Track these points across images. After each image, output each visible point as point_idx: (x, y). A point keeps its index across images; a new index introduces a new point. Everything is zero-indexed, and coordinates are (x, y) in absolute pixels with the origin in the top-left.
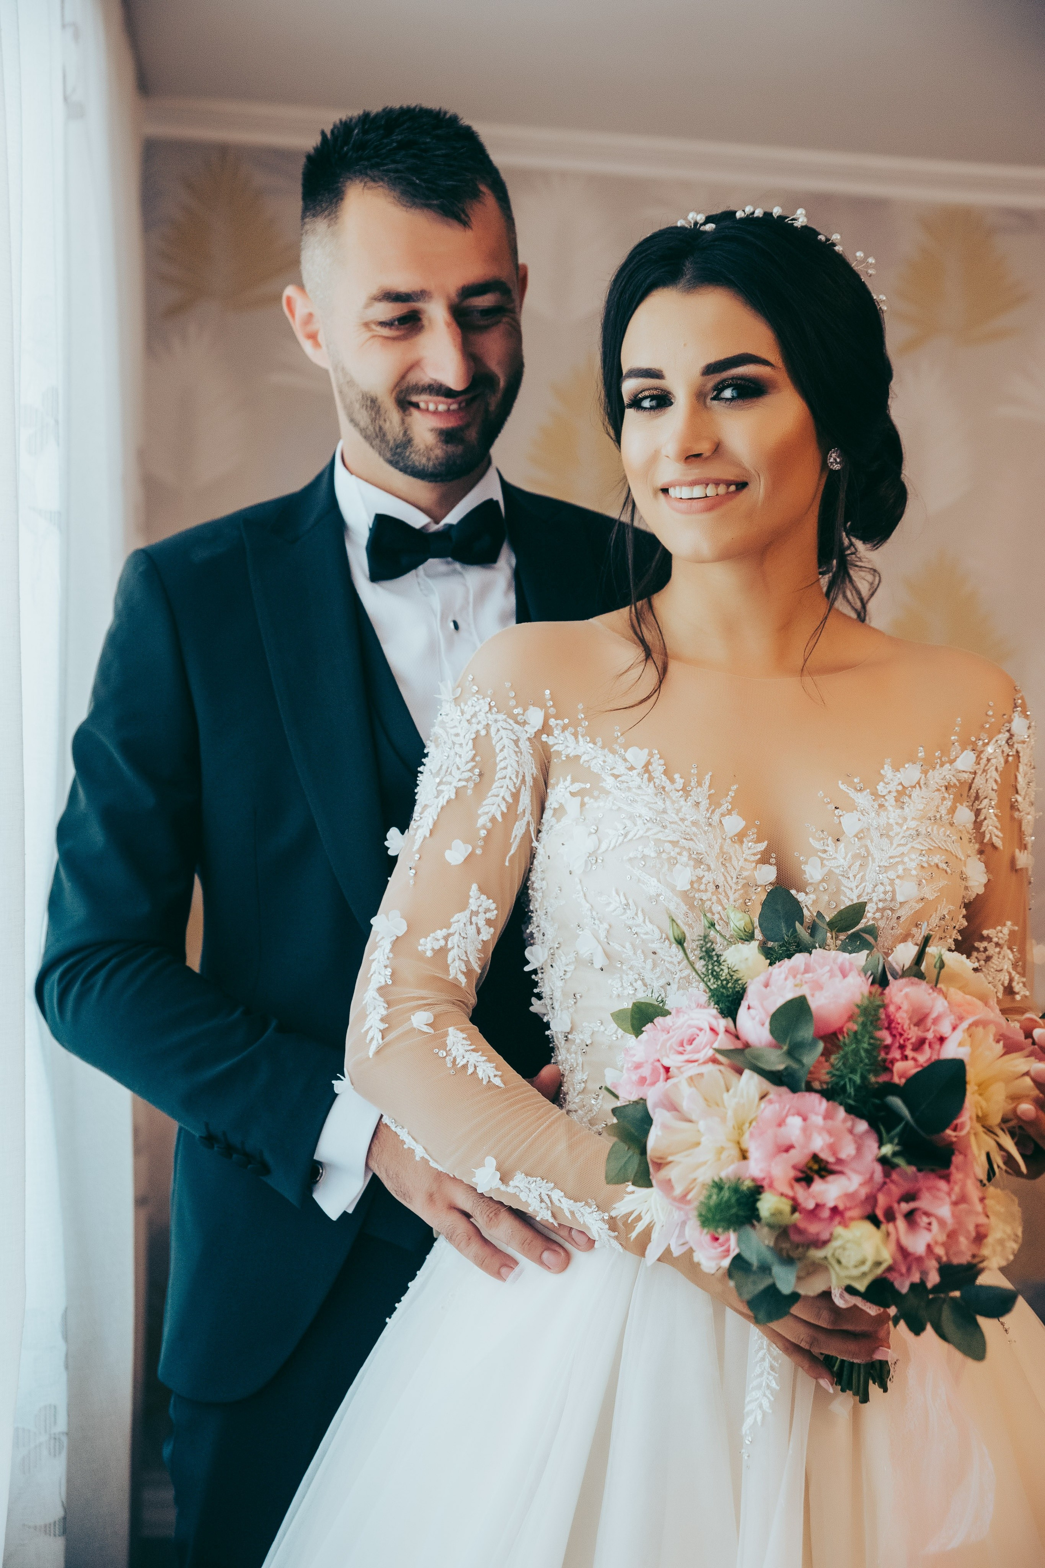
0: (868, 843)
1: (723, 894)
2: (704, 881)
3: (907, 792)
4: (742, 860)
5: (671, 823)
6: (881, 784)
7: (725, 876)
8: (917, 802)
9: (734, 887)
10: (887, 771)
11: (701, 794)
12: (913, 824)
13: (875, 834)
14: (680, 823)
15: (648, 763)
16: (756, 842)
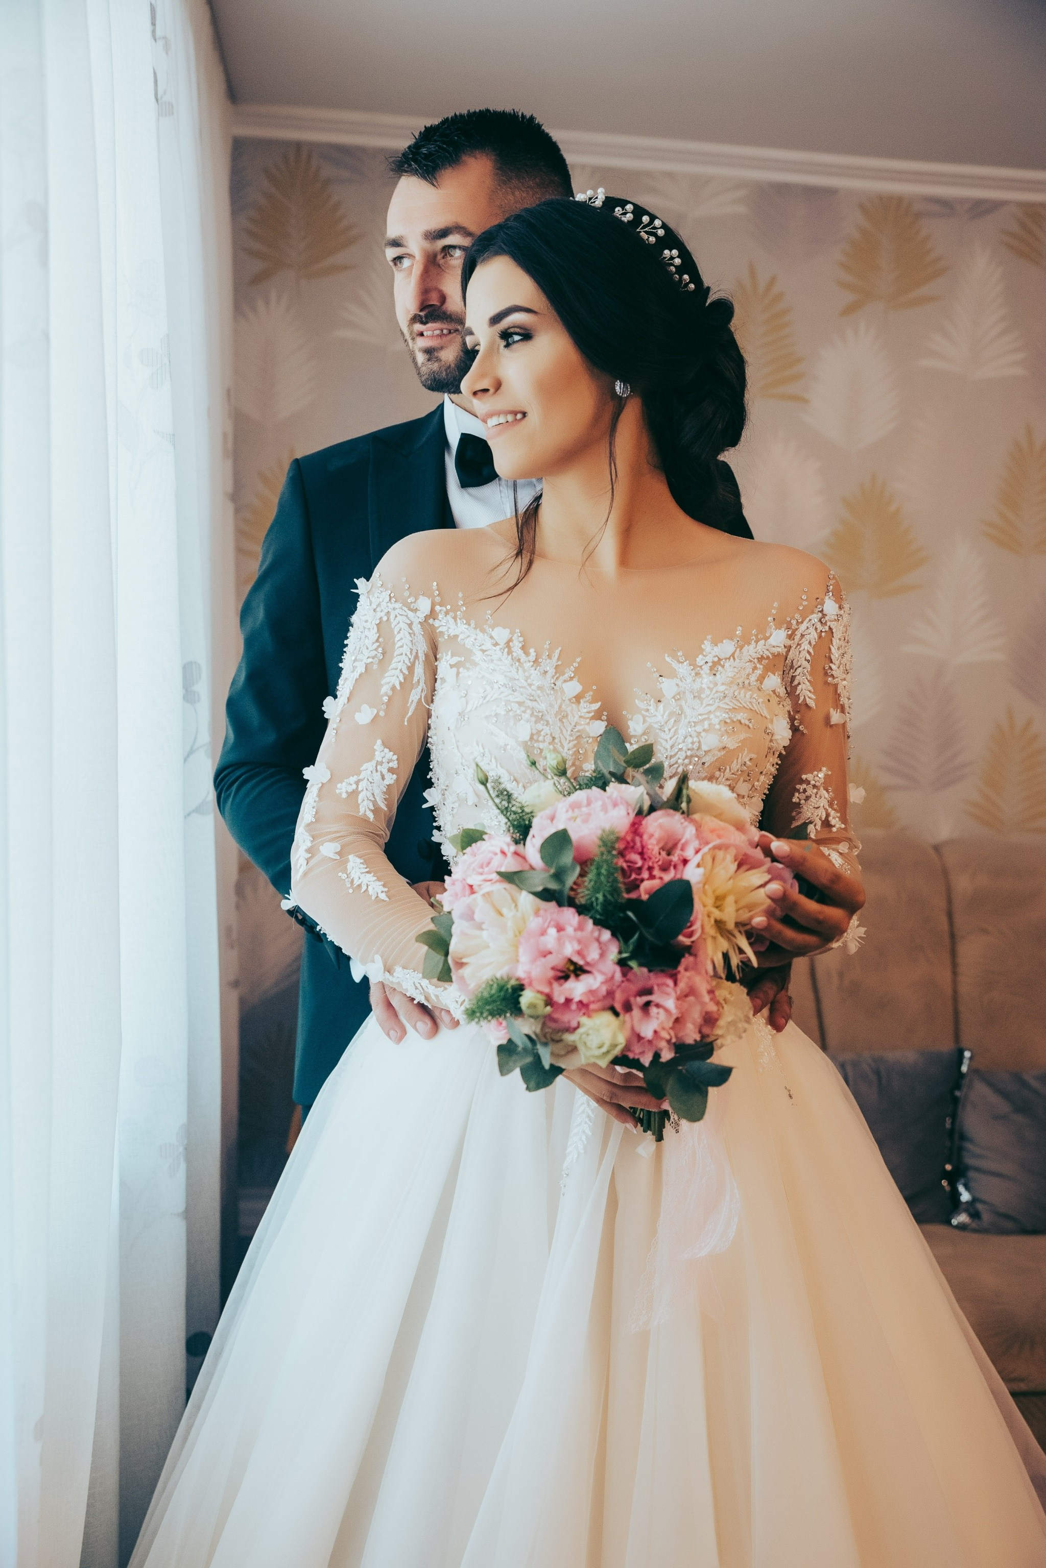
0: (683, 703)
1: (559, 744)
2: (543, 733)
3: (722, 663)
4: (577, 717)
5: (520, 687)
6: (700, 656)
7: (561, 730)
8: (728, 671)
9: (569, 738)
10: (707, 646)
11: (549, 665)
12: (722, 688)
13: (689, 696)
14: (528, 687)
15: (510, 640)
16: (591, 703)
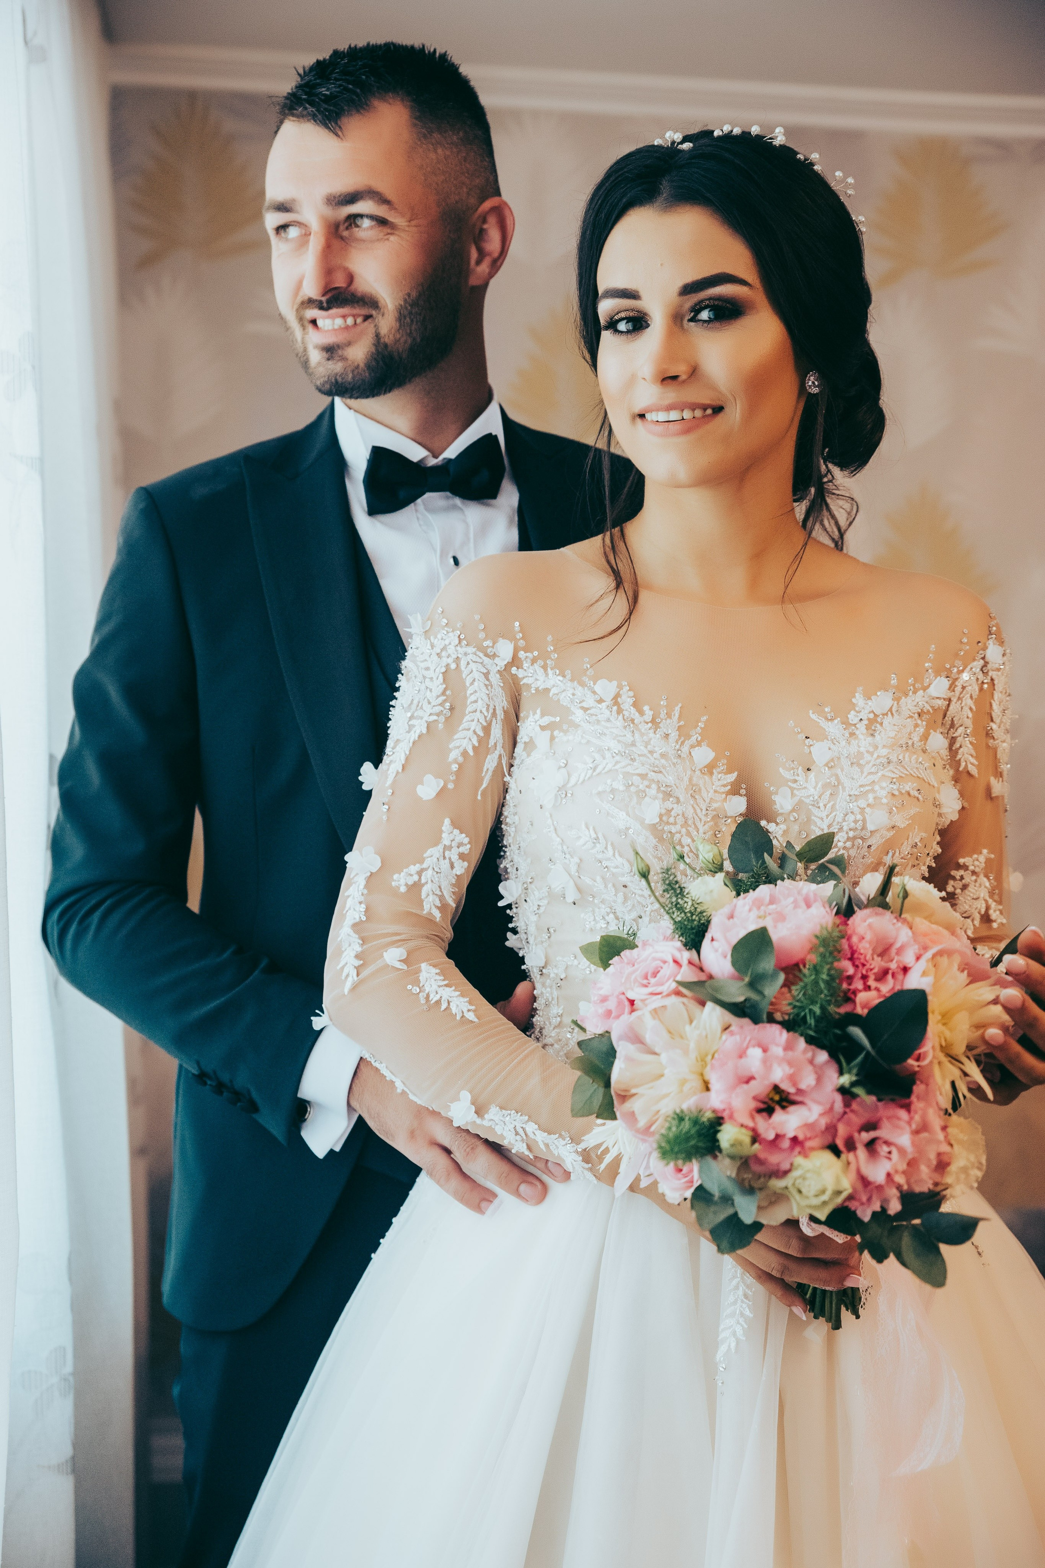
0: (839, 772)
1: (693, 826)
2: (673, 813)
3: (879, 720)
4: (712, 791)
5: (639, 755)
6: (853, 712)
7: (694, 808)
8: (889, 729)
9: (703, 818)
10: (859, 699)
11: (670, 726)
12: (884, 752)
13: (845, 763)
14: (649, 755)
15: (617, 696)
16: (726, 773)
